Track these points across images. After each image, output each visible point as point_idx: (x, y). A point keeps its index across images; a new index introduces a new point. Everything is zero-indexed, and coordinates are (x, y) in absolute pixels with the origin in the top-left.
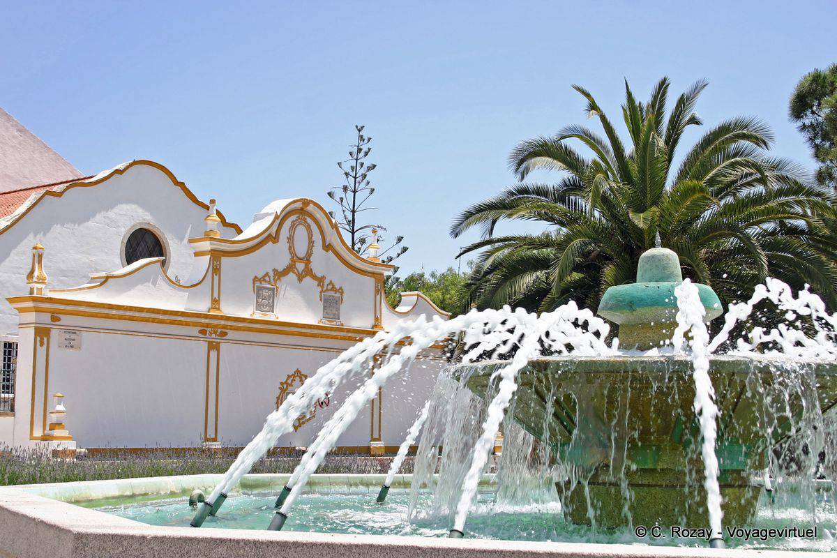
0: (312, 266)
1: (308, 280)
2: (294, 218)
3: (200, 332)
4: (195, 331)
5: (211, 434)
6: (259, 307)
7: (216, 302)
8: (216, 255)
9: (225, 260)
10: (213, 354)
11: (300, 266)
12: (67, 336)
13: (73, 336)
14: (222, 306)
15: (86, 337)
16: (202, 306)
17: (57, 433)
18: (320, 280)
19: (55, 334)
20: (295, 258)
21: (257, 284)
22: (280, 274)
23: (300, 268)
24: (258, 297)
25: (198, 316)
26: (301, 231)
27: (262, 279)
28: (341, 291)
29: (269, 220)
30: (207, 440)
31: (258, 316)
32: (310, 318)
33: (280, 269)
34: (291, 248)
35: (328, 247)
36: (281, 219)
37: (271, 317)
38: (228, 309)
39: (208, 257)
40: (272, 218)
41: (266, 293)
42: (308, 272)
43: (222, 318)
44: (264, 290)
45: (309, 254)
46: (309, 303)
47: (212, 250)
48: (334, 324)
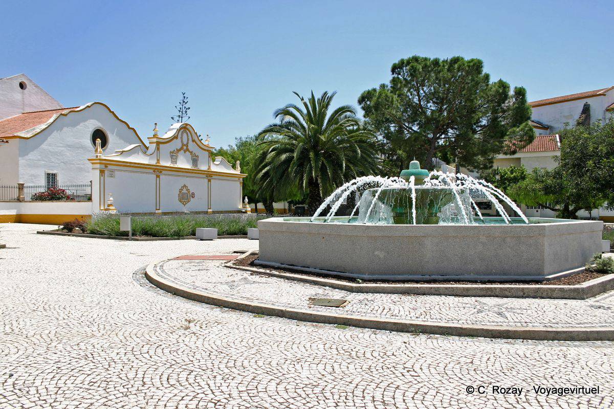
0: (189, 147)
1: (187, 152)
2: (182, 130)
3: (154, 171)
4: (151, 171)
5: (158, 208)
6: (172, 162)
7: (158, 160)
8: (158, 143)
9: (160, 145)
10: (158, 179)
11: (185, 148)
12: (110, 173)
13: (112, 173)
14: (160, 163)
15: (116, 172)
16: (154, 162)
17: (111, 208)
18: (191, 153)
19: (106, 172)
20: (183, 145)
21: (171, 154)
22: (178, 150)
23: (184, 148)
24: (172, 158)
25: (153, 165)
26: (185, 135)
27: (173, 152)
28: (198, 156)
29: (175, 131)
30: (157, 210)
31: (172, 166)
32: (188, 166)
33: (178, 148)
34: (182, 141)
35: (193, 141)
36: (179, 130)
37: (176, 166)
38: (163, 163)
39: (155, 144)
40: (176, 130)
41: (174, 157)
42: (187, 150)
43: (161, 166)
44: (173, 156)
45: (188, 143)
46: (188, 162)
47: (157, 142)
48: (195, 169)
